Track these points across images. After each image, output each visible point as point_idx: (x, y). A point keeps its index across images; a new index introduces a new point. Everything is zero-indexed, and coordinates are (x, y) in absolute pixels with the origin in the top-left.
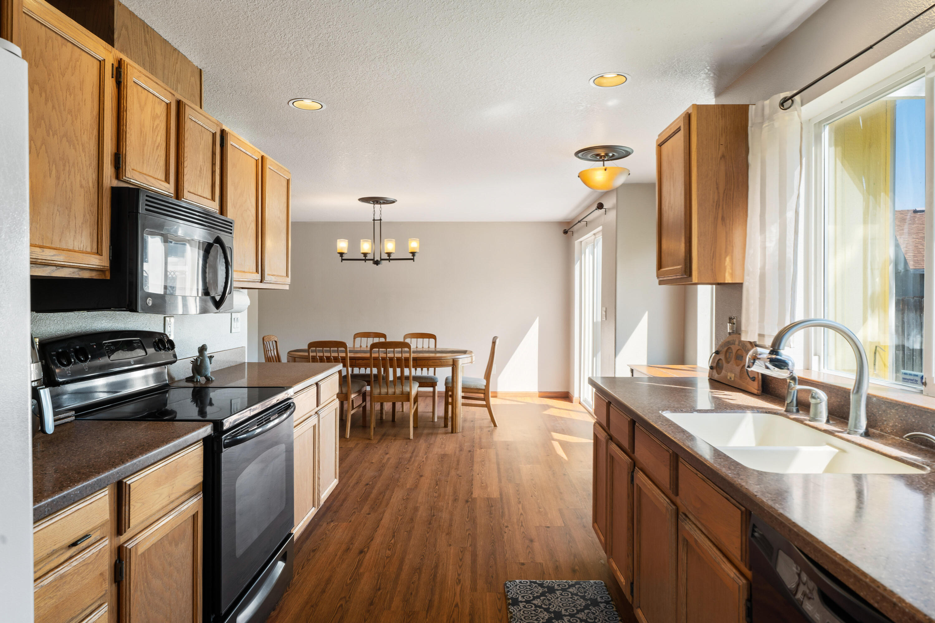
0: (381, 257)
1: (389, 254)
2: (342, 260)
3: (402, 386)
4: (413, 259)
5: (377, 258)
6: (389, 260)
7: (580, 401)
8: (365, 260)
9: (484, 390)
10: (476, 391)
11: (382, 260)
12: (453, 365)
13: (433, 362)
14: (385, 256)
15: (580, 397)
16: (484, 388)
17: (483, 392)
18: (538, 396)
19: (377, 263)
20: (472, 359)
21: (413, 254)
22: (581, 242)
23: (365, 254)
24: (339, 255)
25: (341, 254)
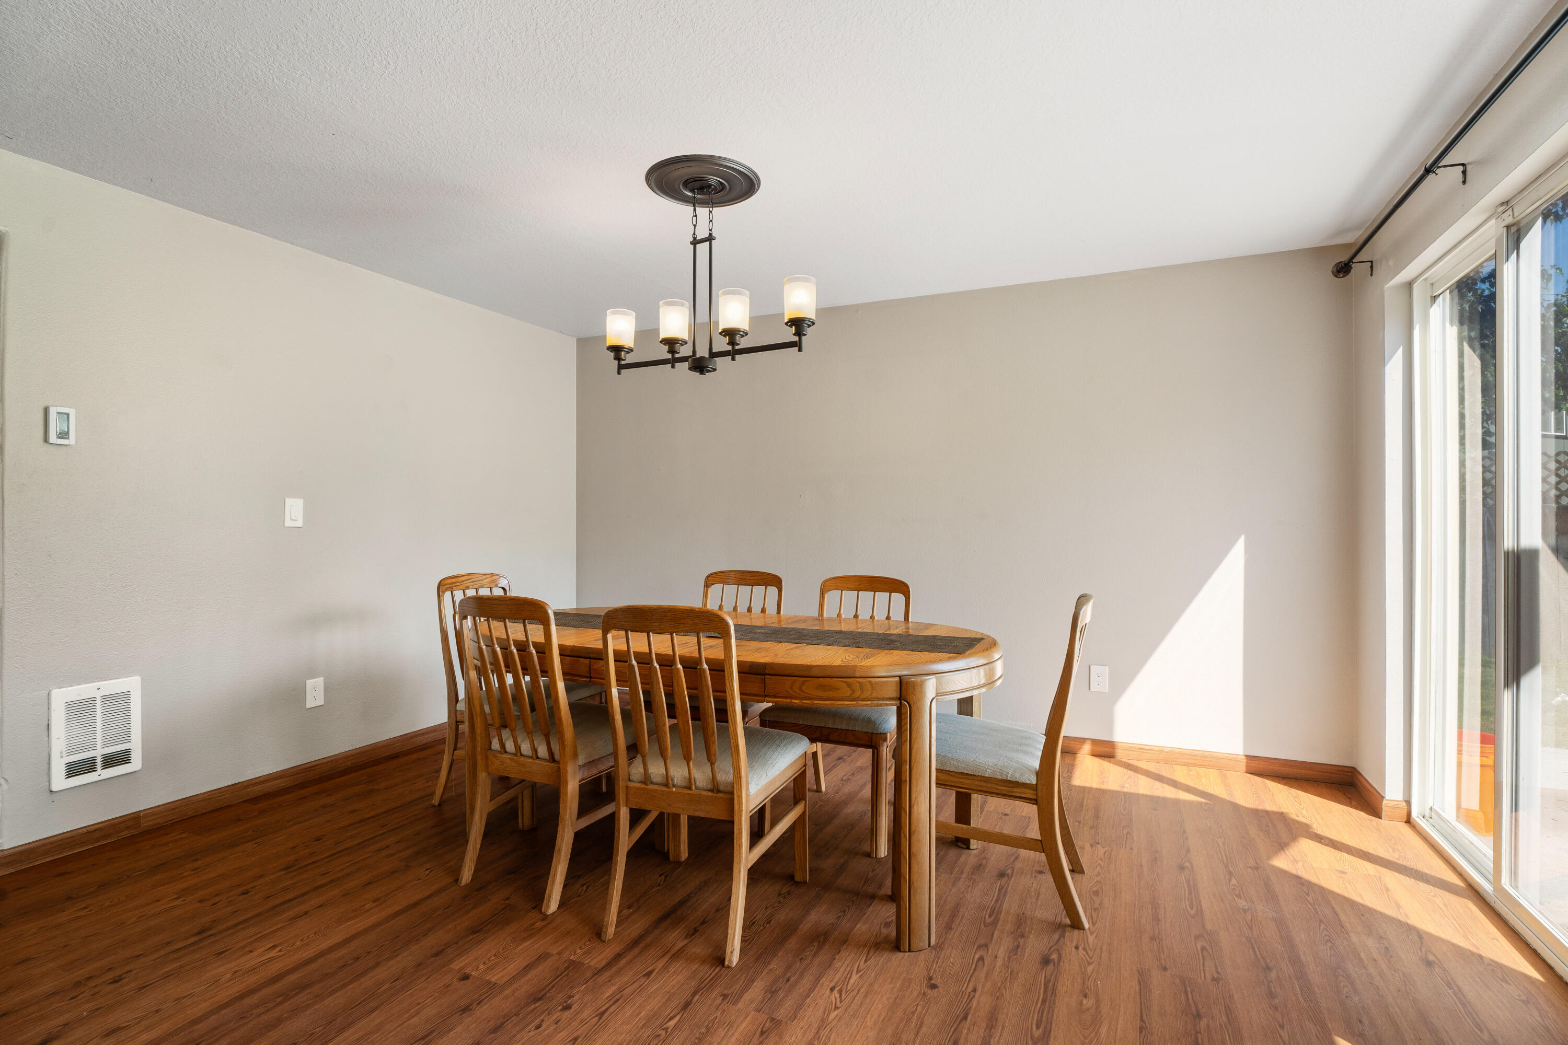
0: (711, 349)
1: (731, 334)
2: (621, 367)
3: (712, 764)
4: (798, 345)
5: (702, 352)
6: (733, 353)
7: (1409, 814)
8: (673, 362)
9: (1034, 788)
10: (1004, 789)
11: (713, 355)
12: (900, 699)
13: (821, 687)
14: (722, 344)
15: (1408, 803)
16: (1033, 780)
17: (1030, 794)
18: (1244, 769)
19: (699, 366)
20: (991, 673)
21: (798, 324)
22: (1409, 285)
23: (671, 343)
24: (612, 354)
25: (617, 350)
